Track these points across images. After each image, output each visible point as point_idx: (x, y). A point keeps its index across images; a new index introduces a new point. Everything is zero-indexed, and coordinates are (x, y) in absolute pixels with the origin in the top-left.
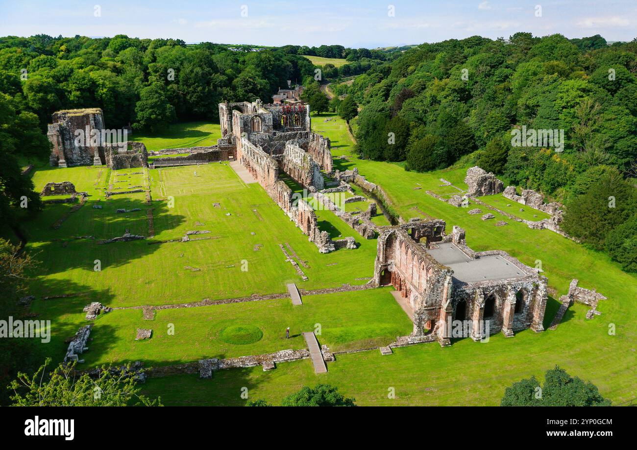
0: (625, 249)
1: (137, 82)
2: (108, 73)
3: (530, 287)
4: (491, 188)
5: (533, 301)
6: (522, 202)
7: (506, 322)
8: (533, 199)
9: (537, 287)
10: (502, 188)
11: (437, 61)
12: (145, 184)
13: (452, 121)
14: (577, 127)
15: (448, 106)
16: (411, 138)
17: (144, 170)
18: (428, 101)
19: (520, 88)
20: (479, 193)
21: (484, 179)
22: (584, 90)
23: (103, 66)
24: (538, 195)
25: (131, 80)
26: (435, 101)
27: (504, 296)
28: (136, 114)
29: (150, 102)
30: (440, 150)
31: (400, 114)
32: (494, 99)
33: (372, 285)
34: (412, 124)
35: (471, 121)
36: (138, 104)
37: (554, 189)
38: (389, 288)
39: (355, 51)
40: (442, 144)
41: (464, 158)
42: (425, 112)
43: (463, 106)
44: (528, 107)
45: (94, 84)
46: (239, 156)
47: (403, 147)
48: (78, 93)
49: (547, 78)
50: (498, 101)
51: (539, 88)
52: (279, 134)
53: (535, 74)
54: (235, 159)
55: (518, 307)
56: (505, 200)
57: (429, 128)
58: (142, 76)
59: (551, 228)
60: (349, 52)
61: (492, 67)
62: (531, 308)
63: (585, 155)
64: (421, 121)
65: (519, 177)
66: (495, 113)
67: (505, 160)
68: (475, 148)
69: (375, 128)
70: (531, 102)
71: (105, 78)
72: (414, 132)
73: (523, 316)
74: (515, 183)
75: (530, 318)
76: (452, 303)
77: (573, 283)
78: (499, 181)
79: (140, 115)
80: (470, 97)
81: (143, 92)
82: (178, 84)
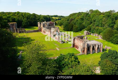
0: (114, 40)
1: (22, 18)
2: (17, 17)
3: (100, 45)
4: (89, 34)
5: (100, 47)
6: (94, 36)
7: (96, 51)
8: (96, 35)
9: (101, 44)
10: (90, 34)
11: (76, 15)
12: (25, 35)
13: (81, 24)
14: (103, 23)
15: (79, 21)
16: (74, 27)
17: (25, 33)
18: (76, 21)
19: (92, 17)
20: (87, 35)
21: (87, 32)
22: (104, 17)
23: (16, 16)
24: (97, 34)
25: (21, 18)
26: (77, 21)
27: (96, 46)
28: (22, 24)
29: (25, 22)
30: (79, 28)
31: (71, 23)
32: (88, 19)
33: (71, 47)
34: (73, 24)
35: (84, 23)
36: (23, 22)
37: (100, 33)
38: (74, 48)
39: (60, 16)
40: (79, 27)
41: (83, 30)
42: (76, 22)
43: (82, 21)
44: (94, 20)
45: (15, 19)
46: (42, 31)
47: (72, 28)
48: (12, 20)
49: (97, 15)
50: (89, 20)
51: (96, 17)
52: (49, 27)
53: (95, 15)
54: (41, 31)
55: (98, 48)
56: (91, 36)
57: (77, 25)
58: (23, 18)
59: (100, 39)
60: (59, 16)
61: (87, 15)
62: (100, 48)
63: (105, 27)
64: (75, 24)
65: (93, 32)
66: (88, 22)
67: (91, 29)
68: (85, 28)
69: (67, 25)
70: (94, 19)
71: (17, 18)
72: (74, 26)
73: (99, 50)
74: (93, 33)
75: (100, 50)
76: (87, 47)
77: (106, 46)
78: (90, 33)
79: (23, 24)
80: (83, 20)
81: (24, 20)
82: (30, 19)
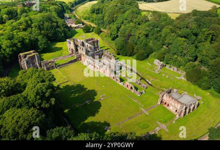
4: (163, 66)
6: (172, 70)
8: (175, 69)
20: (160, 68)
30: (146, 55)
33: (159, 104)
34: (134, 45)
38: (162, 105)
40: (146, 52)
54: (81, 60)
56: (167, 69)
59: (183, 79)
78: (165, 64)
82: (44, 30)
